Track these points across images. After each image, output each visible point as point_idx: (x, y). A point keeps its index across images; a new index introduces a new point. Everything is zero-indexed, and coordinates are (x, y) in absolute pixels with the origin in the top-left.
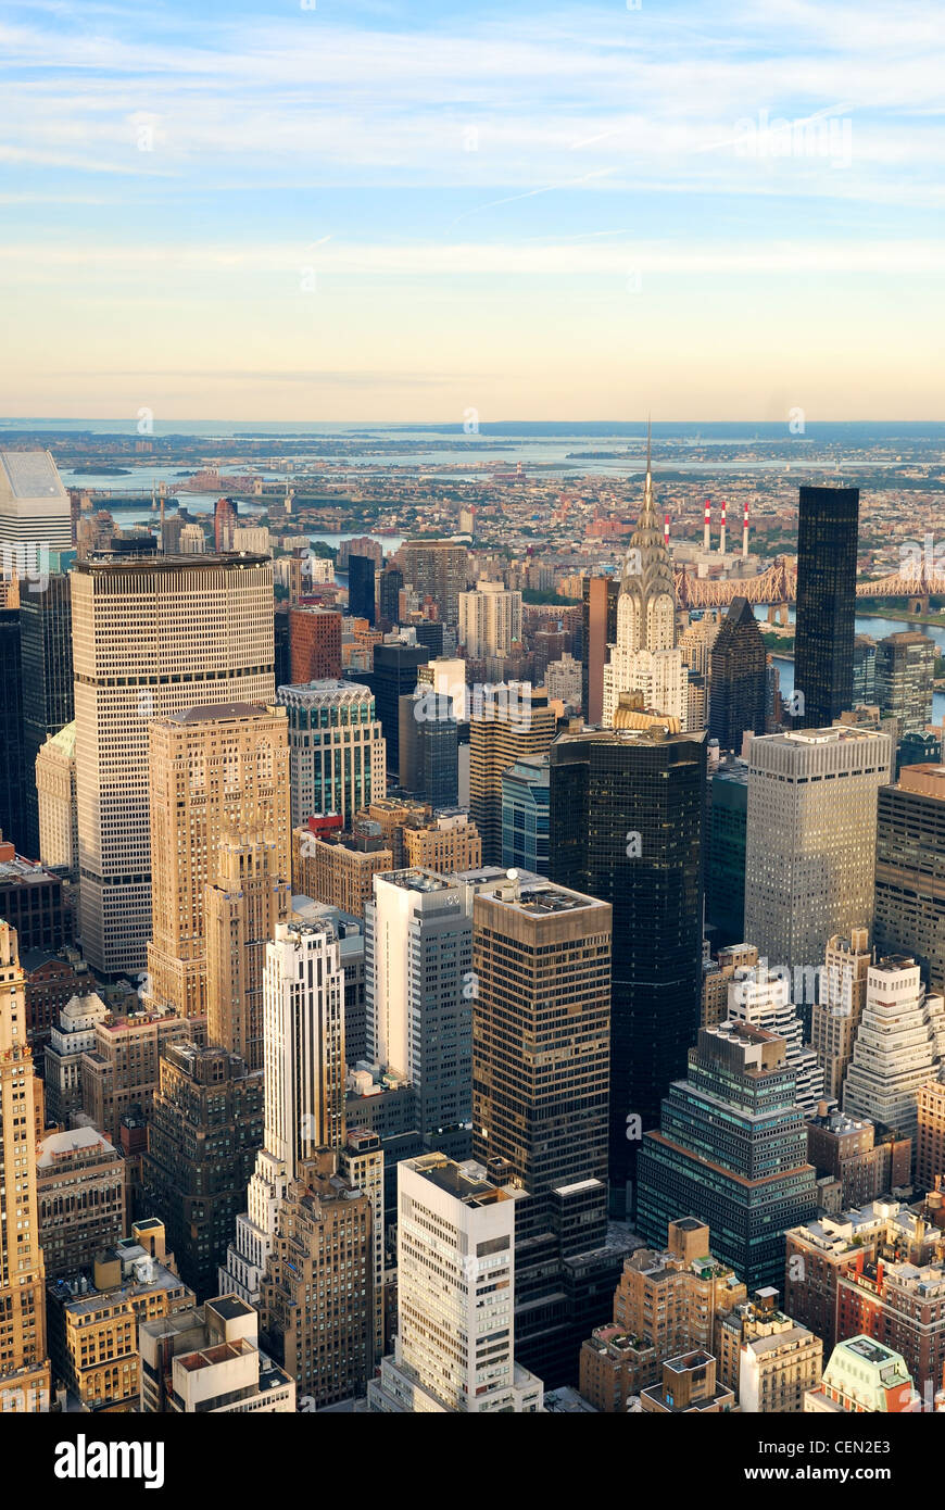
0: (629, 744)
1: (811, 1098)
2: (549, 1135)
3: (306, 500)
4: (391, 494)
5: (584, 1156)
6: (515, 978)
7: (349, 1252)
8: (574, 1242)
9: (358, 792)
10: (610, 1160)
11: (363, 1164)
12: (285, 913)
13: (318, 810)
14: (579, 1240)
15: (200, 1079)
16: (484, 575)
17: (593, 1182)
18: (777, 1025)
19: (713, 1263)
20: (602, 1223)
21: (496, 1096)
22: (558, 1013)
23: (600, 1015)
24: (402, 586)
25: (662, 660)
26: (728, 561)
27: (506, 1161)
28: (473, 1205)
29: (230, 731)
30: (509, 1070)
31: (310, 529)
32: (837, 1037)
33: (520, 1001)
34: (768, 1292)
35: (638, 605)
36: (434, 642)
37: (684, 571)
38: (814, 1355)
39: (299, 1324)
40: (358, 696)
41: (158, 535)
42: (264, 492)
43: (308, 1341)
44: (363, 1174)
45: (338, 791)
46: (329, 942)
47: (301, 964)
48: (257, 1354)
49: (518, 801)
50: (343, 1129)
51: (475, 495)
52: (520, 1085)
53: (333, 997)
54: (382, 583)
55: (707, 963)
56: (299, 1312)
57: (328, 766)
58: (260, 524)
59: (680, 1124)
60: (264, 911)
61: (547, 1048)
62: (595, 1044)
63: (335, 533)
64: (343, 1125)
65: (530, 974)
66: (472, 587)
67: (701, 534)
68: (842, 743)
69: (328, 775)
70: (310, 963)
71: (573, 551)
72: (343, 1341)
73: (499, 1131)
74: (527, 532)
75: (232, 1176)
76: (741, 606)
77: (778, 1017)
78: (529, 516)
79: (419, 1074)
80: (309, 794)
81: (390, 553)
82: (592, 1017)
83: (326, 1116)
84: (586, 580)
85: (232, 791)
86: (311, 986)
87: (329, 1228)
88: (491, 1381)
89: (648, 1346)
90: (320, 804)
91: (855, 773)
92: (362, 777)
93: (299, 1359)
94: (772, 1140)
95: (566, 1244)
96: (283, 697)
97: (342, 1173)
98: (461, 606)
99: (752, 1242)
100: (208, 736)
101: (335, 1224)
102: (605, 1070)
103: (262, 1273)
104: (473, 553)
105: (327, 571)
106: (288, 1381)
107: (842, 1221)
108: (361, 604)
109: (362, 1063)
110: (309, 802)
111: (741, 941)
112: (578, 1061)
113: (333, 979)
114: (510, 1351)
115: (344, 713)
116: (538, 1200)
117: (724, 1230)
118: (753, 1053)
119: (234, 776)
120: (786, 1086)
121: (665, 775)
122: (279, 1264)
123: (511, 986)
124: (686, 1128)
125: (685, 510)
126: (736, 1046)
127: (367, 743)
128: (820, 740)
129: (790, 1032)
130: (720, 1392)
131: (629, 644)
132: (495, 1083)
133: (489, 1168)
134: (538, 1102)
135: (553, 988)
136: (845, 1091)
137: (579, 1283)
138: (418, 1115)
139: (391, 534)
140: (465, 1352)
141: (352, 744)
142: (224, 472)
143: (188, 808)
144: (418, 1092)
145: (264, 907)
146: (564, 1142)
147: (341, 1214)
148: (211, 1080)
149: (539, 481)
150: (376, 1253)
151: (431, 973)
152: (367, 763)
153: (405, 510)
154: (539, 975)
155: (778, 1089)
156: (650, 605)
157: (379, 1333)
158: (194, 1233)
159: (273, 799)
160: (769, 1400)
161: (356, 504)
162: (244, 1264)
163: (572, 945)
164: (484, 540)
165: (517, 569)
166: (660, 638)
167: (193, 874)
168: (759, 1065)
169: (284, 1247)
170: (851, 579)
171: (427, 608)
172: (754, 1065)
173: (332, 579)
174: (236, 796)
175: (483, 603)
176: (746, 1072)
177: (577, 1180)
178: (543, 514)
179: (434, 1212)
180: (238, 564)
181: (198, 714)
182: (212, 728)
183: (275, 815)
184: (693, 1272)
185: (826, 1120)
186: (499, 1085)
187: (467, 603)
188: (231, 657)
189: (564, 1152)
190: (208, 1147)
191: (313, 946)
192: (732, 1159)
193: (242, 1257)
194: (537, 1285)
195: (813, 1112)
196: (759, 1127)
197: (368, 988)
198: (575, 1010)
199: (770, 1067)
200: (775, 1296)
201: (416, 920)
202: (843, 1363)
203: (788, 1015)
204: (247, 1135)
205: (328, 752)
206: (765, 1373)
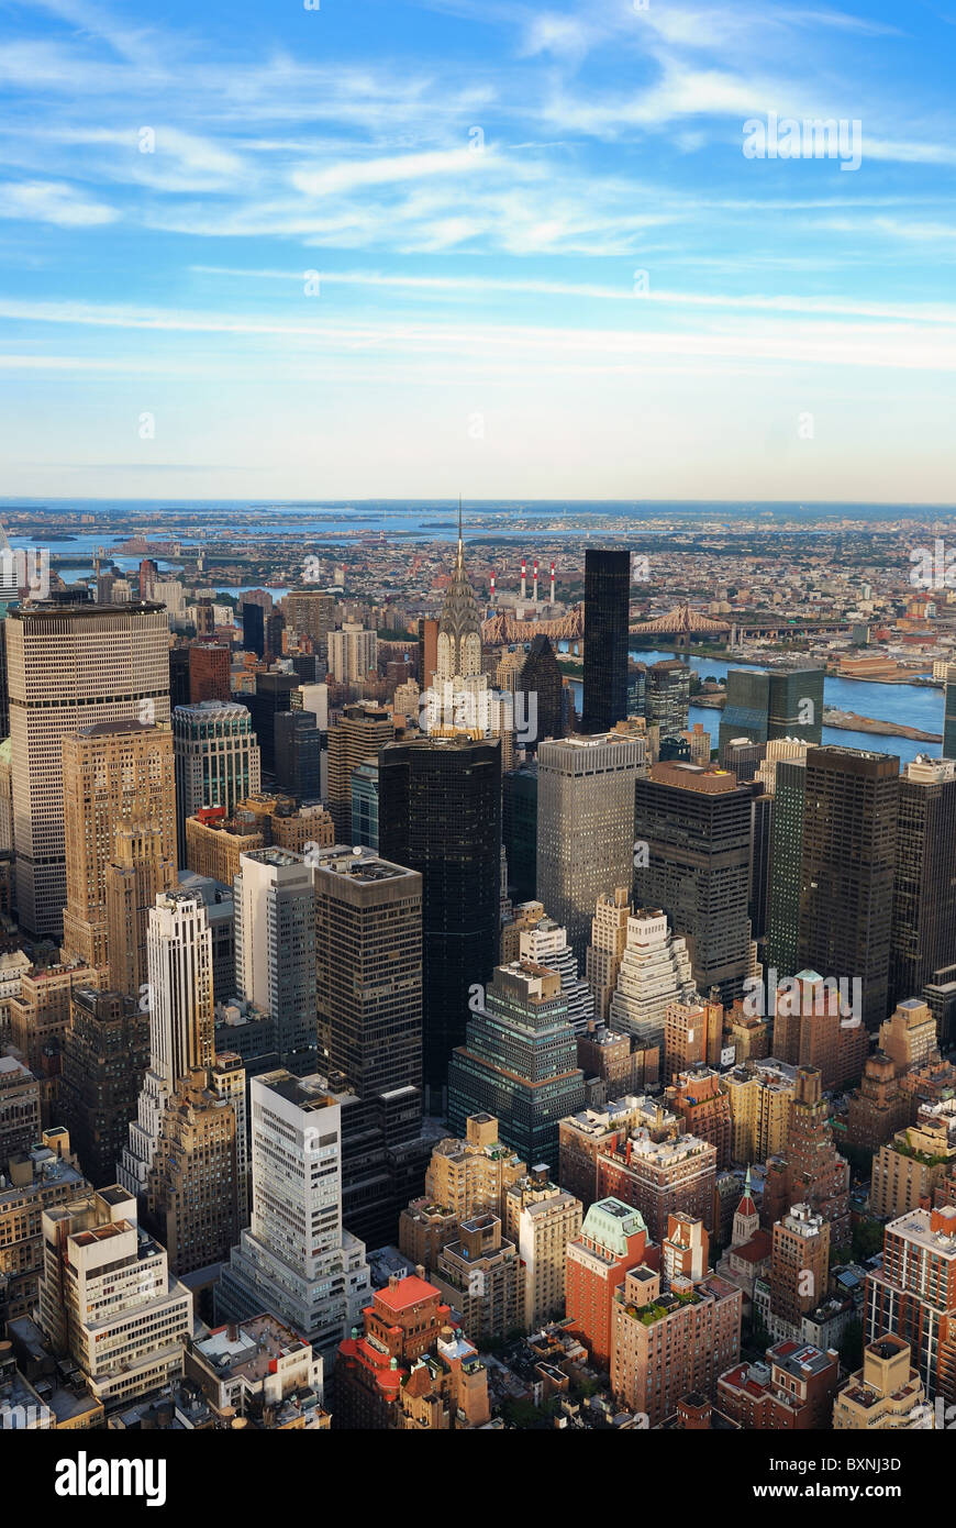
0: (440, 749)
1: (584, 1018)
2: (375, 1053)
3: (214, 561)
4: (282, 555)
5: (403, 1069)
6: (348, 932)
7: (218, 1149)
8: (395, 1135)
9: (238, 788)
10: (424, 1071)
11: (229, 1079)
12: (169, 885)
13: (207, 803)
14: (401, 1133)
15: (101, 1016)
16: (351, 619)
17: (411, 1088)
18: (558, 963)
19: (501, 1148)
20: (417, 1120)
21: (335, 1024)
22: (381, 959)
23: (414, 959)
24: (285, 627)
25: (473, 684)
26: (539, 606)
27: (343, 1074)
28: (308, 1110)
29: (126, 743)
30: (344, 1003)
31: (217, 583)
32: (605, 971)
33: (351, 950)
34: (541, 1167)
35: (453, 640)
36: (308, 671)
37: (504, 614)
38: (576, 1213)
39: (178, 1206)
40: (238, 714)
41: (95, 588)
42: (182, 554)
43: (186, 1219)
44: (229, 1088)
45: (222, 788)
46: (198, 907)
47: (177, 925)
48: (136, 1231)
49: (363, 794)
50: (213, 1054)
51: (348, 556)
52: (352, 1015)
53: (203, 950)
54: (269, 623)
55: (504, 916)
56: (178, 1196)
57: (214, 768)
58: (177, 579)
59: (480, 1041)
60: (152, 883)
61: (372, 986)
62: (411, 981)
63: (236, 586)
64: (213, 1050)
65: (359, 929)
66: (338, 628)
67: (519, 585)
68: (609, 746)
69: (214, 775)
70: (184, 923)
71: (422, 599)
72: (214, 1218)
73: (337, 1051)
74: (386, 584)
75: (127, 1092)
76: (542, 641)
77: (558, 957)
78: (388, 573)
79: (276, 1008)
80: (199, 791)
81: (278, 601)
82: (407, 960)
83: (198, 1043)
84: (421, 621)
85: (129, 789)
86: (185, 941)
87: (201, 1130)
88: (324, 1245)
89: (452, 1212)
90: (208, 799)
91: (619, 769)
92: (242, 776)
93: (179, 1232)
94: (548, 1052)
95: (390, 1137)
96: (178, 714)
97: (212, 1087)
98: (330, 641)
99: (534, 1130)
100: (108, 747)
101: (206, 1127)
102: (419, 1002)
103: (150, 1167)
104: (343, 601)
105: (228, 616)
106: (161, 1251)
107: (600, 1111)
108: (253, 641)
109: (233, 1000)
110: (199, 797)
111: (534, 899)
112: (397, 995)
113: (202, 936)
114: (339, 1221)
115: (227, 727)
116: (367, 1104)
117: (514, 1122)
118: (535, 986)
119: (130, 777)
120: (560, 1010)
121: (468, 773)
122: (162, 1160)
123: (344, 939)
124: (486, 1044)
125: (508, 568)
126: (522, 980)
127: (246, 750)
128: (591, 744)
129: (567, 968)
130: (504, 1245)
131: (447, 671)
132: (333, 1014)
133: (330, 1080)
134: (366, 1028)
135: (376, 939)
136: (611, 1011)
137: (399, 1166)
138: (277, 1040)
139: (281, 586)
140: (304, 1223)
141: (233, 751)
142: (150, 539)
143: (94, 804)
144: (276, 1023)
145: (152, 879)
146: (386, 1058)
147: (210, 1119)
148: (110, 1017)
149: (397, 545)
150: (240, 1149)
151: (285, 929)
152: (246, 765)
153: (292, 568)
154: (366, 929)
155: (554, 1012)
156: (463, 640)
157: (244, 1210)
158: (97, 1137)
159: (161, 794)
160: (542, 1249)
161: (254, 563)
162: (136, 1161)
163: (391, 906)
164: (353, 591)
165: (377, 613)
166: (470, 666)
167: (98, 855)
168: (540, 994)
169: (166, 1146)
170: (625, 620)
171: (304, 645)
172: (536, 994)
173: (233, 622)
174: (132, 793)
175: (346, 640)
176: (530, 1000)
177: (398, 1087)
178: (399, 571)
179: (278, 1116)
180: (140, 611)
181: (102, 728)
182: (112, 740)
183: (164, 808)
184: (485, 1155)
185: (593, 1035)
186: (337, 1016)
187: (334, 641)
188: (135, 683)
189: (387, 1066)
190: (107, 1069)
191: (186, 910)
192: (519, 1067)
193: (134, 1155)
194: (368, 1169)
195: (584, 1029)
196: (539, 1042)
197: (237, 942)
198: (394, 955)
199: (548, 995)
200: (546, 1170)
201: (273, 888)
202: (596, 1219)
203: (566, 955)
204: (140, 1060)
205: (214, 758)
206: (539, 1229)
